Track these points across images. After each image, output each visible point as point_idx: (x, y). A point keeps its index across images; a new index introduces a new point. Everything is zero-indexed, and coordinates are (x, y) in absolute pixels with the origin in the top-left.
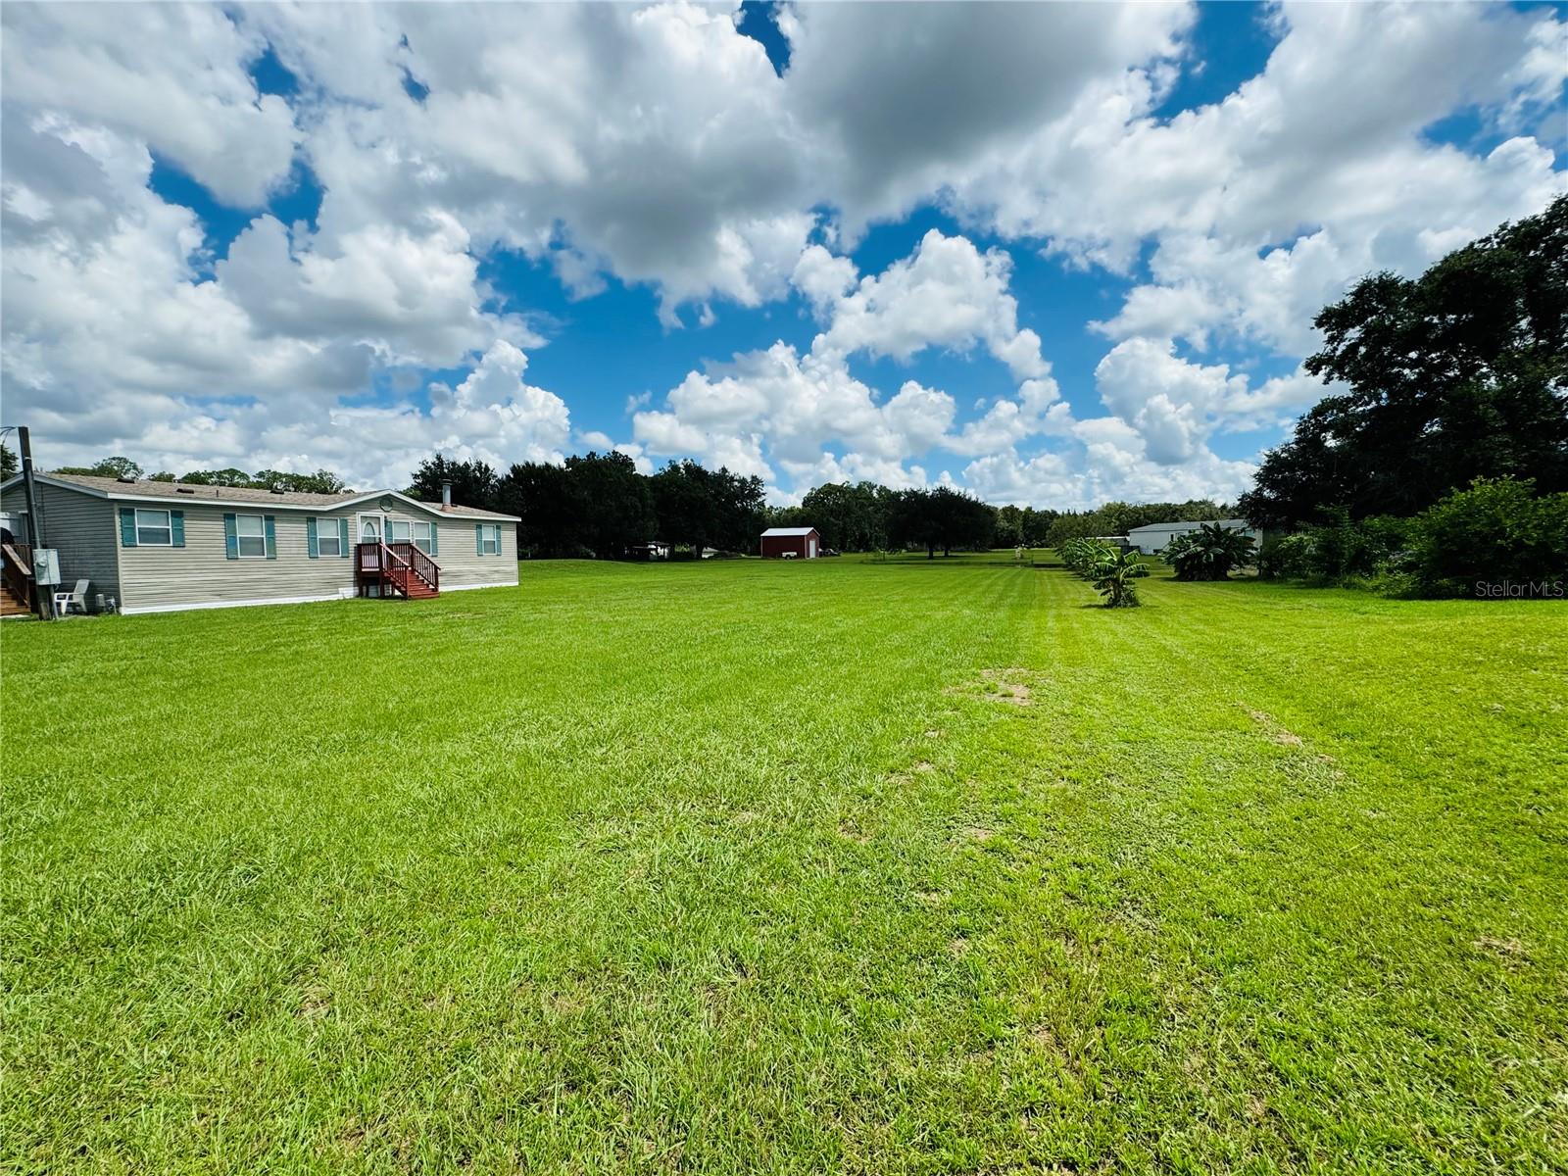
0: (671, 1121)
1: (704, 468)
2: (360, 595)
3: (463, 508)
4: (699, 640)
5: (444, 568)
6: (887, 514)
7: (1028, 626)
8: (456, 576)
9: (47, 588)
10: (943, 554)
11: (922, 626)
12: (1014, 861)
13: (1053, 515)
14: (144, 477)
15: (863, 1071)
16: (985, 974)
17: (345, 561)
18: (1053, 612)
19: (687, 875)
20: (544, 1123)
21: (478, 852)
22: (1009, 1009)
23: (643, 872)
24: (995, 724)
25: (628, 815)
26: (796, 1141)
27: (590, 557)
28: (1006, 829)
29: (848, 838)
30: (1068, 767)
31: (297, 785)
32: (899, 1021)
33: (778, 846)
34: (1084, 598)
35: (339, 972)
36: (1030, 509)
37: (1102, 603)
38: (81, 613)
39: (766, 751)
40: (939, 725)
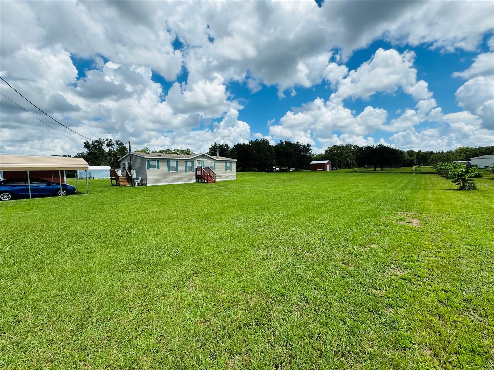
0: (287, 343)
1: (291, 142)
2: (197, 182)
3: (222, 157)
4: (290, 197)
5: (217, 174)
6: (357, 155)
7: (419, 196)
8: (220, 176)
9: (134, 179)
10: (380, 169)
11: (372, 195)
12: (414, 284)
13: (432, 153)
14: (151, 152)
15: (352, 344)
16: (401, 323)
17: (193, 172)
18: (431, 191)
19: (289, 270)
20: (250, 333)
21: (229, 254)
22: (412, 338)
23: (275, 267)
24: (404, 233)
25: (270, 249)
26: (328, 361)
27: (256, 171)
28: (411, 272)
29: (344, 266)
30: (439, 252)
31: (185, 231)
32: (365, 331)
33: (319, 265)
34: (447, 186)
35: (197, 280)
36: (420, 151)
37: (456, 188)
38: (140, 185)
39: (314, 234)
40: (379, 231)
